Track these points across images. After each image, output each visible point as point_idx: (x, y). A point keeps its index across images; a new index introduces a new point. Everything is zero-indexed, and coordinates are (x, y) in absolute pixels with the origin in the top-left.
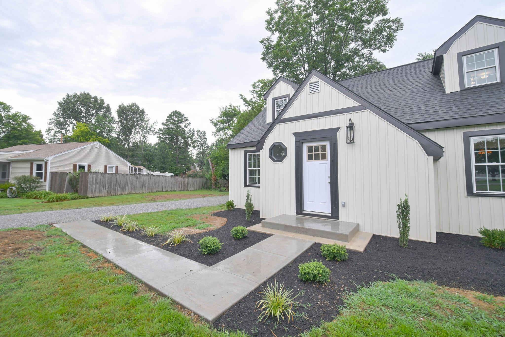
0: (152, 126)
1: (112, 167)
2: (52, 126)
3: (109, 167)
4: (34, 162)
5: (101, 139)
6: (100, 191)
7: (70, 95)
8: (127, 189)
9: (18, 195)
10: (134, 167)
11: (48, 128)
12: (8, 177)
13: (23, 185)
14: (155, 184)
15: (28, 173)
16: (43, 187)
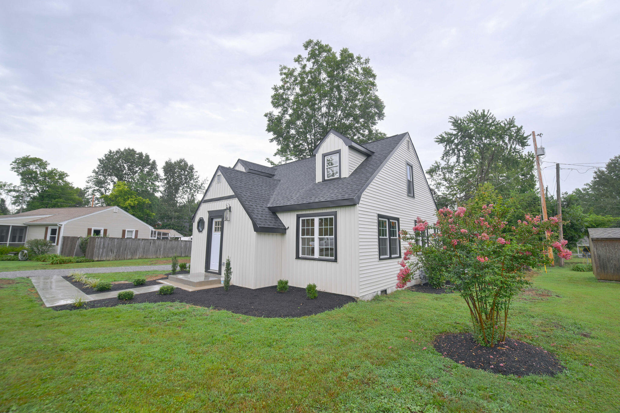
0: (202, 184)
1: (132, 232)
2: (90, 184)
3: (128, 231)
4: (49, 227)
5: (141, 199)
6: (107, 255)
7: (112, 152)
8: (138, 254)
9: (28, 258)
10: (157, 231)
11: (85, 187)
12: (24, 241)
13: (35, 249)
14: (172, 249)
15: (42, 237)
16: (54, 250)
